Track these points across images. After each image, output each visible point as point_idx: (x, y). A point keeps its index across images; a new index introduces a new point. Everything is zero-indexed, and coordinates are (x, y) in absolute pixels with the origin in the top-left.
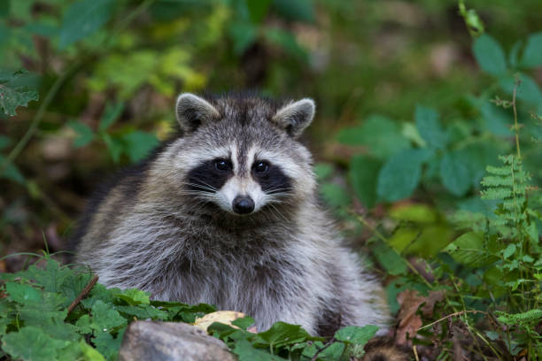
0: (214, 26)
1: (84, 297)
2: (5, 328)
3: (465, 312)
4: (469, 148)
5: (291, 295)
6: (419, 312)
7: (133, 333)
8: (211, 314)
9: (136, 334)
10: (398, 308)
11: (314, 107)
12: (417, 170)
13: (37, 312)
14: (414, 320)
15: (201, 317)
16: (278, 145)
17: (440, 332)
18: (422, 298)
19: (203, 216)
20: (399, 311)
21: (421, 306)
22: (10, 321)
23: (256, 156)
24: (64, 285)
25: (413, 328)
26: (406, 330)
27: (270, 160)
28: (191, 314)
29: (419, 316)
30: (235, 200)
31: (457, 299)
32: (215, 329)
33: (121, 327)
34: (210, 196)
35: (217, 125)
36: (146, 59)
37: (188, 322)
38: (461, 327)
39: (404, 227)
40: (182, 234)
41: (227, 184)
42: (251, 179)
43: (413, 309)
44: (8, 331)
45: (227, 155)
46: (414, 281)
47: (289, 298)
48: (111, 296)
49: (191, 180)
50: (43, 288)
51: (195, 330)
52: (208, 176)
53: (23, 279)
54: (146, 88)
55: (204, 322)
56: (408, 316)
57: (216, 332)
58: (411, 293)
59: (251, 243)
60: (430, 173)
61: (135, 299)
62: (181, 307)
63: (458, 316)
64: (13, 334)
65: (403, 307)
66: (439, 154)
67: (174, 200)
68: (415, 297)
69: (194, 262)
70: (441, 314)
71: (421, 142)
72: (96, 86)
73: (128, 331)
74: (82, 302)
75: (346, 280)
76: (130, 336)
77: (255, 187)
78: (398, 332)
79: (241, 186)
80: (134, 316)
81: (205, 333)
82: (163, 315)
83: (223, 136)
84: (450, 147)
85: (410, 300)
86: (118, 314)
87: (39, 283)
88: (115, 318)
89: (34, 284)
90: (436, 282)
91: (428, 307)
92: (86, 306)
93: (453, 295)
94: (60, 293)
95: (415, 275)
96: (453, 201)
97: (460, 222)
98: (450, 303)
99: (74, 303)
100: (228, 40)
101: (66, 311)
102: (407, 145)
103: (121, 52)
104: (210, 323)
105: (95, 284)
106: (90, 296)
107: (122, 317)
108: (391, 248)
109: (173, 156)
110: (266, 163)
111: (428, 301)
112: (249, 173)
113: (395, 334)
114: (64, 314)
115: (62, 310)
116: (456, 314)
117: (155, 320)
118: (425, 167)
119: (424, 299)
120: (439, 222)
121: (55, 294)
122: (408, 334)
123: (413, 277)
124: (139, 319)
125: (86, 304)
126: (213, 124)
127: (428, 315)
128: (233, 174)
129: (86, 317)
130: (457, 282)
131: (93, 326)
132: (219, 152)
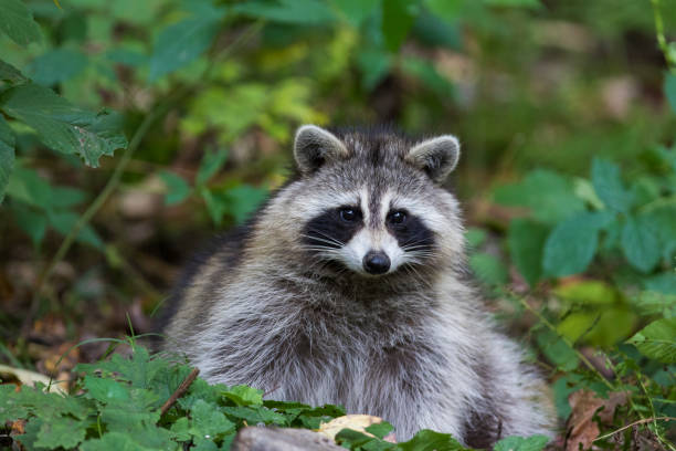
0: (338, 54)
1: (181, 395)
2: (84, 432)
3: (654, 418)
4: (658, 212)
5: (430, 390)
6: (596, 418)
7: (243, 442)
8: (339, 419)
9: (248, 443)
10: (569, 413)
11: (458, 147)
12: (593, 239)
13: (122, 412)
14: (589, 428)
15: (327, 422)
16: (418, 190)
17: (622, 443)
18: (600, 399)
19: (323, 279)
20: (571, 416)
21: (599, 410)
22: (89, 424)
23: (391, 204)
24: (155, 380)
25: (588, 437)
26: (579, 440)
27: (409, 208)
28: (313, 418)
29: (596, 423)
30: (367, 256)
31: (644, 402)
32: (345, 436)
33: (228, 433)
34: (333, 254)
35: (345, 165)
36: (254, 94)
37: (309, 428)
38: (649, 438)
39: (576, 312)
40: (299, 302)
41: (355, 238)
42: (385, 231)
43: (589, 414)
44: (87, 438)
45: (355, 201)
46: (591, 379)
47: (427, 394)
48: (215, 394)
49: (310, 233)
50: (130, 383)
51: (320, 440)
52: (331, 228)
53: (105, 371)
54: (254, 130)
55: (331, 428)
56: (583, 422)
57: (344, 441)
58: (586, 394)
59: (382, 316)
60: (609, 243)
61: (244, 398)
62: (302, 409)
63: (646, 424)
64: (93, 441)
65: (576, 410)
66: (620, 219)
67: (287, 257)
68: (591, 399)
69: (315, 342)
70: (623, 421)
71: (599, 205)
72: (191, 128)
73: (237, 439)
74: (179, 401)
75: (499, 372)
76: (240, 445)
77: (391, 241)
78: (569, 442)
79: (373, 239)
80: (243, 419)
81: (333, 442)
82: (279, 418)
83: (351, 179)
84: (634, 211)
85: (584, 402)
86: (223, 416)
87: (124, 375)
88: (220, 422)
89: (119, 378)
90: (618, 380)
91: (608, 412)
92: (183, 407)
93: (639, 397)
94: (150, 389)
95: (591, 372)
96: (639, 277)
97: (647, 305)
98: (635, 407)
99: (169, 403)
100: (356, 72)
101: (159, 412)
102: (581, 207)
103: (224, 85)
104: (338, 430)
105: (195, 379)
106: (189, 394)
107: (228, 421)
108: (560, 337)
109: (288, 203)
110: (404, 212)
111: (607, 406)
112: (383, 223)
113: (566, 445)
114: (157, 417)
115: (154, 411)
116: (643, 421)
117: (270, 425)
118: (602, 235)
119: (603, 402)
120: (619, 303)
121: (144, 391)
122: (581, 445)
123: (588, 373)
124: (250, 423)
125: (184, 404)
126: (340, 163)
127: (606, 422)
128: (363, 225)
129: (184, 420)
130: (644, 381)
131: (192, 431)
132: (346, 198)
